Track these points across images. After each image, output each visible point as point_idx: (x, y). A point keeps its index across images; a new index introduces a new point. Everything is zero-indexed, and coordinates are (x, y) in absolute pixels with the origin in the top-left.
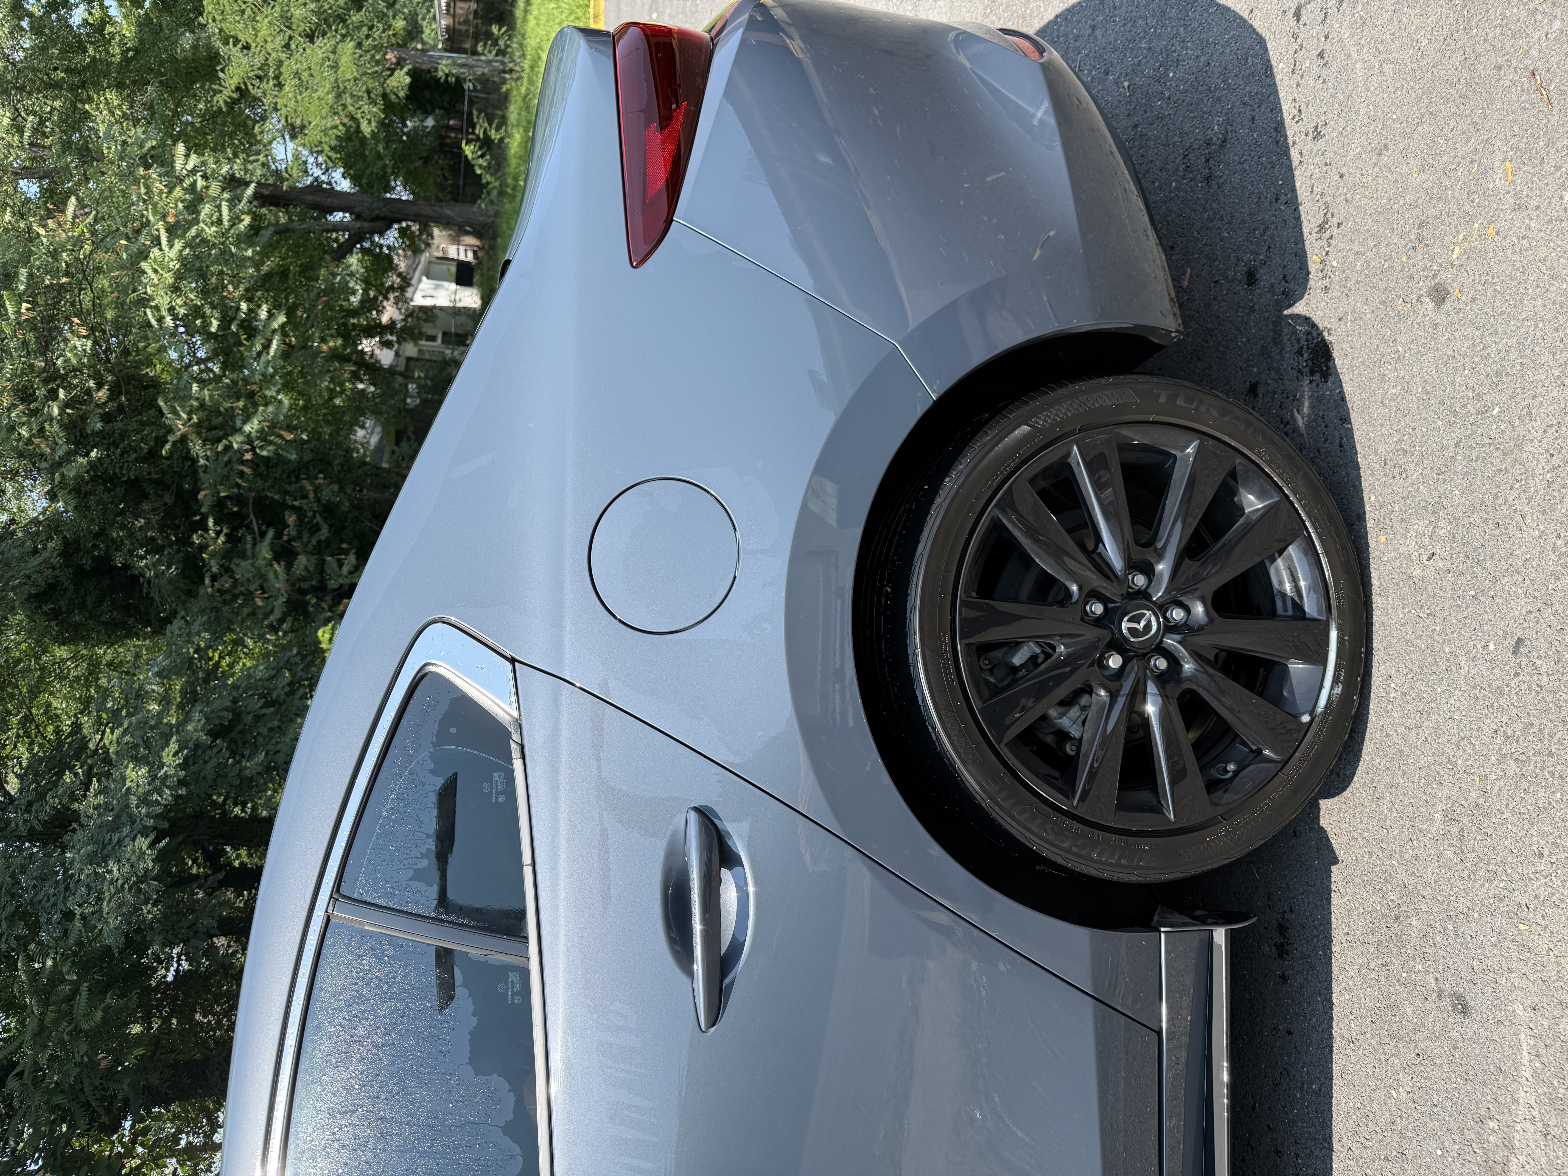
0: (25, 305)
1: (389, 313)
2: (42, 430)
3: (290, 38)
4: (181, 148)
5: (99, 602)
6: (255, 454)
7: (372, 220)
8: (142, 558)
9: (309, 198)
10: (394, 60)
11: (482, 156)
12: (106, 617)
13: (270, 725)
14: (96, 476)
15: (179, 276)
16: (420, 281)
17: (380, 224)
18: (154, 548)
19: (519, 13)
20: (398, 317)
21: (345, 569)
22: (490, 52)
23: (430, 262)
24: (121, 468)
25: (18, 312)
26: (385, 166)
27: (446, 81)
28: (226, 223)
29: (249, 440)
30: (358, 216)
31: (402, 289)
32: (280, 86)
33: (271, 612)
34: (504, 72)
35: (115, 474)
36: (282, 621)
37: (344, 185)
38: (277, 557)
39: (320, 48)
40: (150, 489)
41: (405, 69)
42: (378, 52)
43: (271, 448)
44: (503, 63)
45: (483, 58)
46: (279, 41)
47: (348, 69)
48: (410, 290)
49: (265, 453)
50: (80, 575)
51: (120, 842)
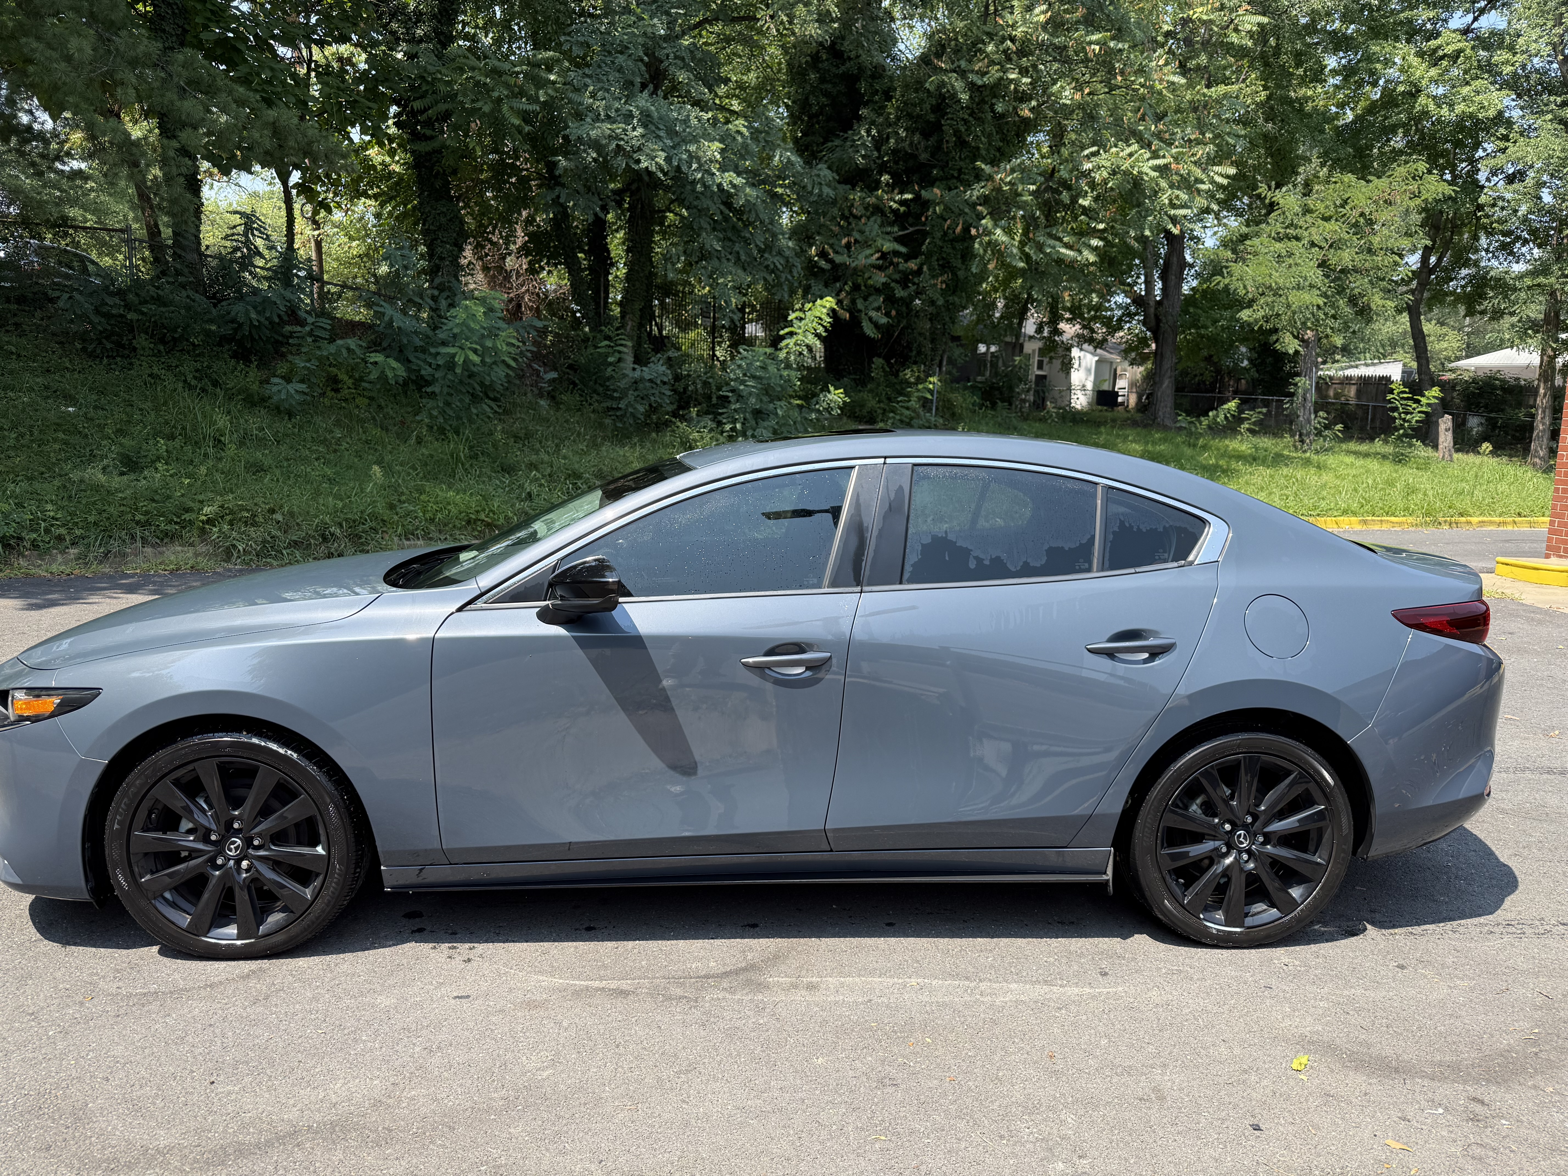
0: (1097, 48)
1: (1069, 330)
2: (992, 63)
3: (1321, 248)
4: (1232, 171)
5: (826, 94)
6: (976, 237)
7: (1157, 317)
8: (868, 132)
9: (1175, 260)
10: (1306, 337)
11: (1226, 417)
12: (812, 100)
13: (742, 253)
14: (944, 98)
15: (1127, 173)
16: (1094, 354)
17: (1153, 323)
18: (879, 143)
19: (1353, 446)
20: (1065, 337)
21: (873, 314)
22: (1319, 423)
23: (1111, 363)
24: (952, 119)
25: (1090, 43)
26: (1206, 327)
27: (1291, 384)
28: (1172, 212)
29: (989, 233)
30: (1159, 303)
31: (1091, 341)
32: (1279, 239)
33: (837, 252)
34: (1300, 435)
35: (947, 113)
36: (831, 261)
37: (1185, 289)
38: (884, 256)
39: (1316, 275)
40: (932, 141)
41: (1300, 349)
42: (1312, 323)
43: (981, 251)
44: (1308, 434)
45: (1313, 416)
46: (1317, 238)
47: (1299, 299)
48: (1091, 348)
49: (977, 246)
50: (851, 80)
51: (658, 137)
